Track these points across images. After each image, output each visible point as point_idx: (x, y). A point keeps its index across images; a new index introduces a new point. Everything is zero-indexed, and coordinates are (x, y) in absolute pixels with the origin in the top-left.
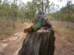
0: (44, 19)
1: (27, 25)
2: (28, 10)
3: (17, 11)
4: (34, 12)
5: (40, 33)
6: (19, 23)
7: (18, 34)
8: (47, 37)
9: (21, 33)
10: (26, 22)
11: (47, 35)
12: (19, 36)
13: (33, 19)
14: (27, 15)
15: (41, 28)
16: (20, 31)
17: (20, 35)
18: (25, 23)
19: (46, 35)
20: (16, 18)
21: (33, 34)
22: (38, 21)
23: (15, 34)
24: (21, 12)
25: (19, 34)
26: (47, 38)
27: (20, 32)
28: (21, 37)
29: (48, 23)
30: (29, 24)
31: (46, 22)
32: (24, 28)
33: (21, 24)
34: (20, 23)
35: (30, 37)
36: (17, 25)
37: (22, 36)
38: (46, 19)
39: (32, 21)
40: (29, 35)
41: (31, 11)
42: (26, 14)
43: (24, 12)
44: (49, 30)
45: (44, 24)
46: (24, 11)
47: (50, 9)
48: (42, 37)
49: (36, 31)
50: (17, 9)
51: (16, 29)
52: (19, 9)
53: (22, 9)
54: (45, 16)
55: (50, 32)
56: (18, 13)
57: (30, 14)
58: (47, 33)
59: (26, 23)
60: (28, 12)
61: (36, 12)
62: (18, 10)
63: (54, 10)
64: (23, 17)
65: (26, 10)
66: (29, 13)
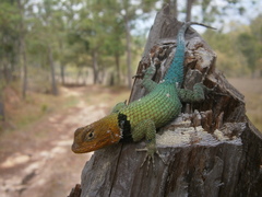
0: (194, 65)
1: (81, 104)
2: (83, 15)
3: (20, 22)
4: (121, 29)
5: (177, 154)
6: (31, 95)
7: (21, 159)
8: (222, 179)
9: (44, 153)
10: (71, 86)
11: (220, 163)
12: (28, 170)
13: (111, 70)
14: (77, 46)
15: (179, 121)
16: (39, 140)
17: (34, 166)
18: (67, 93)
19: (213, 162)
20: (13, 62)
21: (133, 160)
22: (156, 77)
23: (9, 163)
24: (45, 29)
25: (30, 162)
26: (219, 184)
27: (35, 148)
28: (40, 182)
29: (218, 89)
30: (92, 98)
31: (207, 83)
32: (59, 121)
33: (44, 99)
34: (35, 96)
35: (113, 176)
36: (16, 107)
37: (48, 172)
38: (206, 63)
39: (105, 80)
40: (106, 165)
41: (104, 23)
42: (74, 38)
43: (62, 29)
44: (235, 133)
45: (198, 92)
46: (59, 19)
47: (214, 9)
48: (189, 178)
49: (152, 140)
50: (21, 7)
51: (12, 129)
52: (30, 9)
53: (49, 12)
54: (199, 46)
55: (237, 141)
56: (26, 32)
57: (93, 41)
58: (219, 151)
59: (74, 93)
60: (85, 24)
61: (133, 27)
62: (26, 16)
63: (241, 10)
64: (56, 57)
65: (70, 16)
66: (89, 31)
